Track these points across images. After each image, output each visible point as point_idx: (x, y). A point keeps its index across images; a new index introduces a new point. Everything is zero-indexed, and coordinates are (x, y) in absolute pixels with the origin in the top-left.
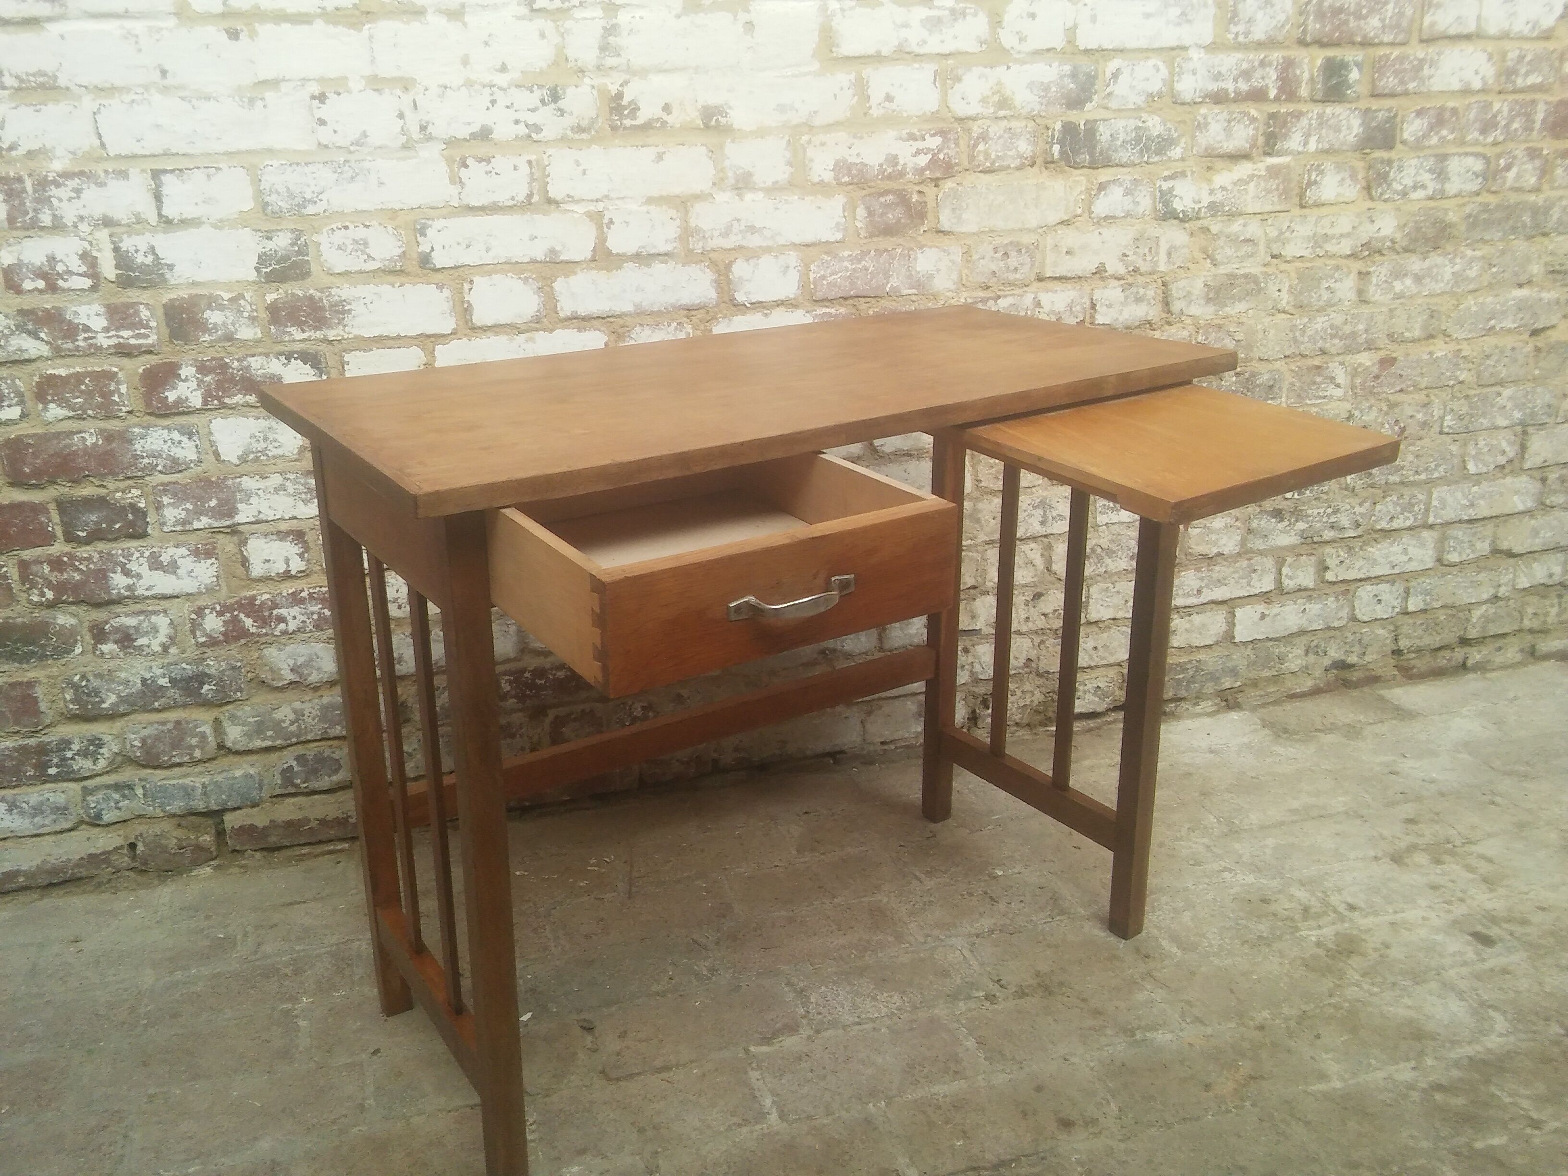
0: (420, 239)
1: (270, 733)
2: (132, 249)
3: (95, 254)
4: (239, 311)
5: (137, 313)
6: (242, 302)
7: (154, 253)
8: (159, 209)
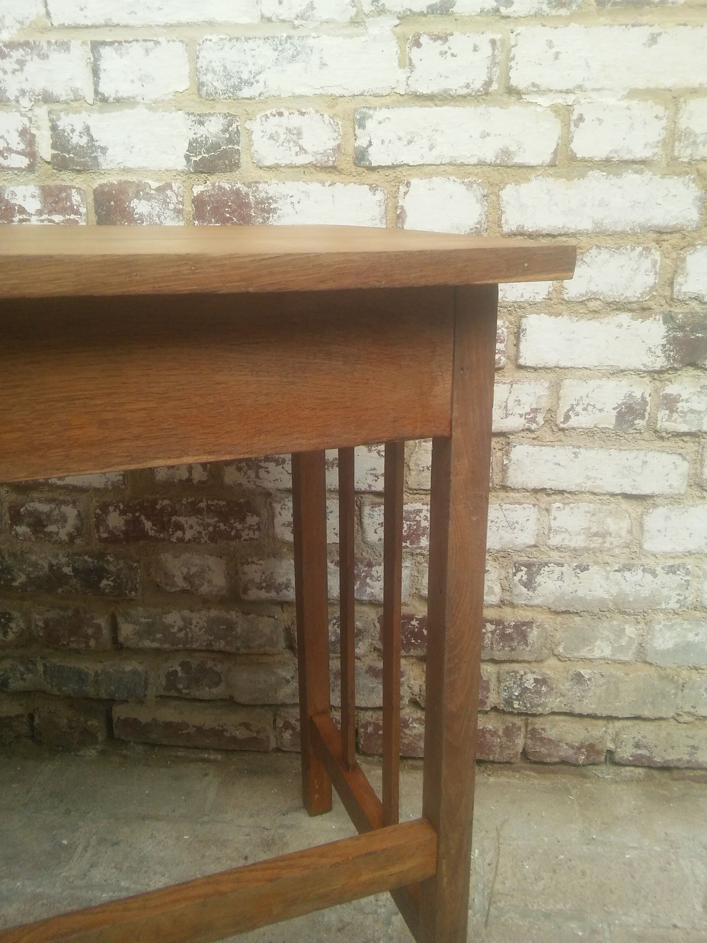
0: (358, 131)
1: (159, 636)
2: (68, 129)
3: (33, 131)
4: (165, 201)
5: (69, 198)
6: (169, 193)
7: (89, 135)
8: (96, 84)
